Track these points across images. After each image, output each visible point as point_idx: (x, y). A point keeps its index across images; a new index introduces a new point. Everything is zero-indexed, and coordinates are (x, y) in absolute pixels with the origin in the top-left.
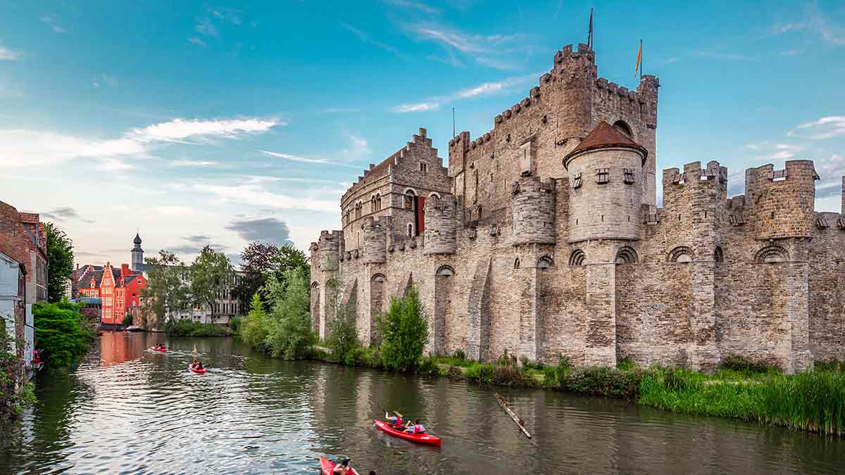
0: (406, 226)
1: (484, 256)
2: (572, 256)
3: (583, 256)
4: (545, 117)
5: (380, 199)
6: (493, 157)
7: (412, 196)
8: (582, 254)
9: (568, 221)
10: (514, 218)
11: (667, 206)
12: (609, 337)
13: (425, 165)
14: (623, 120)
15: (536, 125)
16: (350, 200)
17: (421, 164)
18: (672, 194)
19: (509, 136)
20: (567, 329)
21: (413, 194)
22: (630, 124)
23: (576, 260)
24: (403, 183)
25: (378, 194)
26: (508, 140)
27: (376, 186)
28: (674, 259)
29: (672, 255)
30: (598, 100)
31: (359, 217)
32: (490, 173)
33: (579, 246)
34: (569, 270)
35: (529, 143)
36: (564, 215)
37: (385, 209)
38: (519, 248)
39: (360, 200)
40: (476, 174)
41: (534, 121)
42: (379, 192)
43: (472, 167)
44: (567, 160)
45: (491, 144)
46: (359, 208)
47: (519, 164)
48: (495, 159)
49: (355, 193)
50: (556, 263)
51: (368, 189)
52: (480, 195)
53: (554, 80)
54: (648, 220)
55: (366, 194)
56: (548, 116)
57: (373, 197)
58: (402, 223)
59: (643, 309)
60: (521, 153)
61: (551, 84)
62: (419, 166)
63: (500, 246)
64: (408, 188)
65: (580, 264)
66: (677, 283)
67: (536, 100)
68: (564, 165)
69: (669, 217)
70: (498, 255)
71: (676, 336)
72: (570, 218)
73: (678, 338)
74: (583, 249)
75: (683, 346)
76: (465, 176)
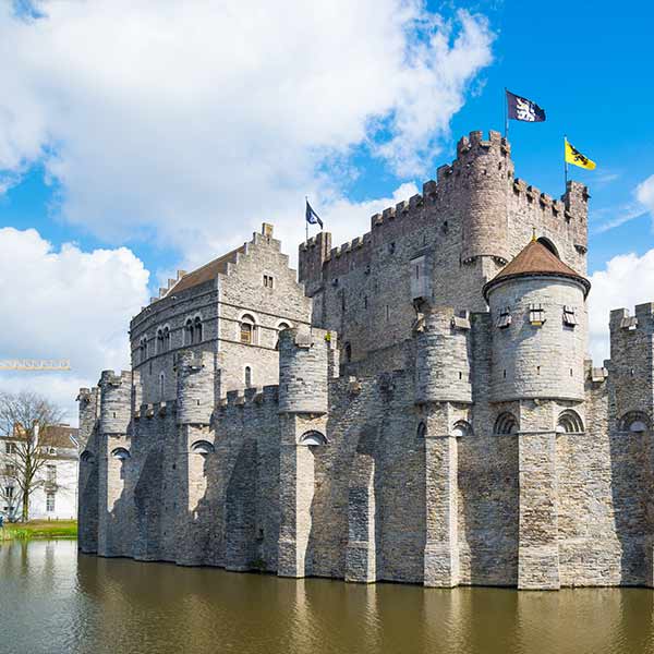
0: (240, 369)
1: (371, 418)
2: (497, 420)
3: (513, 421)
4: (446, 223)
5: (200, 326)
6: (367, 273)
7: (252, 323)
8: (511, 418)
9: (491, 372)
10: (417, 365)
11: (617, 357)
12: (549, 532)
13: (271, 278)
14: (547, 237)
15: (432, 234)
16: (147, 325)
17: (265, 277)
18: (622, 343)
19: (393, 244)
20: (492, 523)
21: (253, 320)
22: (557, 244)
23: (503, 427)
24: (237, 304)
25: (198, 318)
26: (392, 251)
27: (193, 305)
28: (627, 427)
29: (623, 422)
30: (515, 209)
31: (162, 352)
32: (363, 296)
33: (508, 407)
34: (493, 440)
35: (422, 258)
36: (486, 364)
37: (208, 342)
38: (424, 408)
39: (167, 325)
40: (342, 296)
41: (430, 228)
42: (198, 314)
43: (335, 285)
44: (488, 288)
45: (364, 254)
46: (163, 337)
47: (408, 286)
48: (371, 276)
49: (157, 314)
50: (476, 429)
51: (180, 309)
52: (348, 327)
53: (458, 175)
54: (593, 375)
55: (177, 316)
56: (450, 223)
57: (189, 321)
58: (236, 364)
59: (591, 493)
60: (411, 270)
61: (453, 179)
62: (262, 279)
63: (395, 403)
64: (245, 312)
65: (509, 432)
66: (630, 457)
67: (432, 199)
68: (485, 295)
69: (619, 371)
70: (392, 418)
71: (631, 527)
72: (495, 368)
73: (633, 530)
74: (512, 411)
75: (639, 541)
76: (324, 298)
